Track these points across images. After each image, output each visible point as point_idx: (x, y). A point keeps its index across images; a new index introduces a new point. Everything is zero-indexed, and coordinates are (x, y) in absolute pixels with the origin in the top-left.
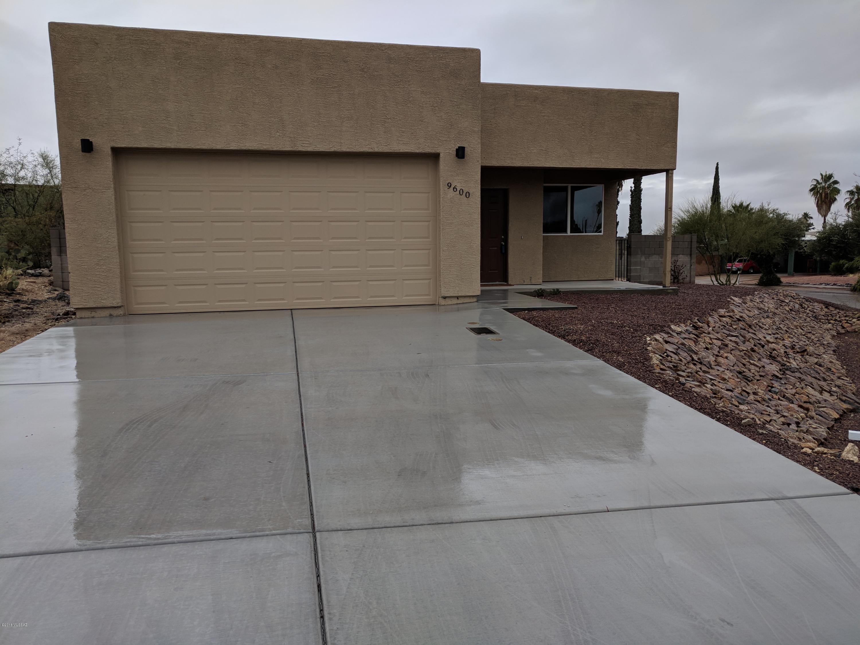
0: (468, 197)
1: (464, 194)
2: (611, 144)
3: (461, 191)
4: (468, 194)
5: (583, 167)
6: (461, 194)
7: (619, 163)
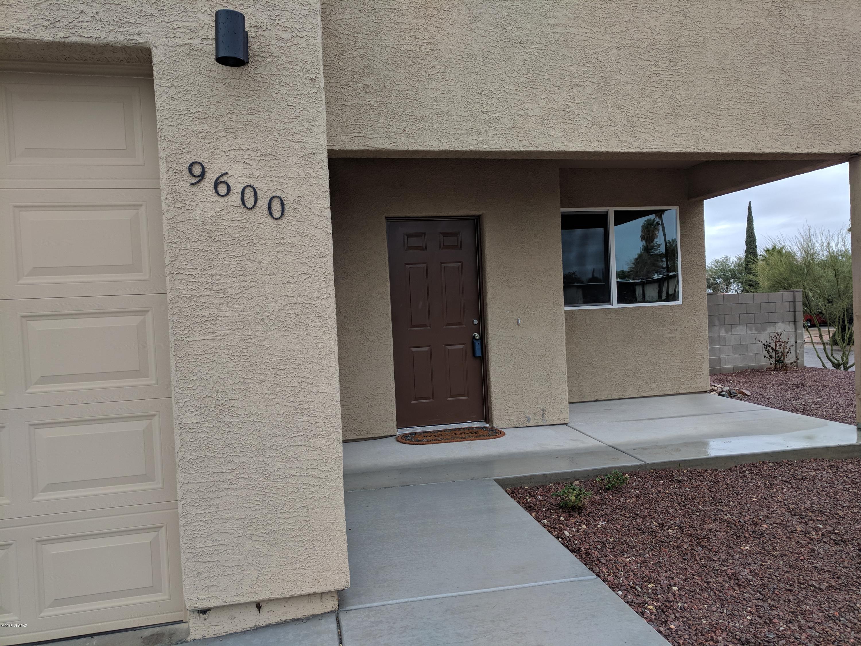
0: (277, 215)
1: (263, 203)
2: (723, 94)
3: (249, 194)
4: (276, 206)
5: (659, 150)
6: (250, 203)
7: (744, 140)
